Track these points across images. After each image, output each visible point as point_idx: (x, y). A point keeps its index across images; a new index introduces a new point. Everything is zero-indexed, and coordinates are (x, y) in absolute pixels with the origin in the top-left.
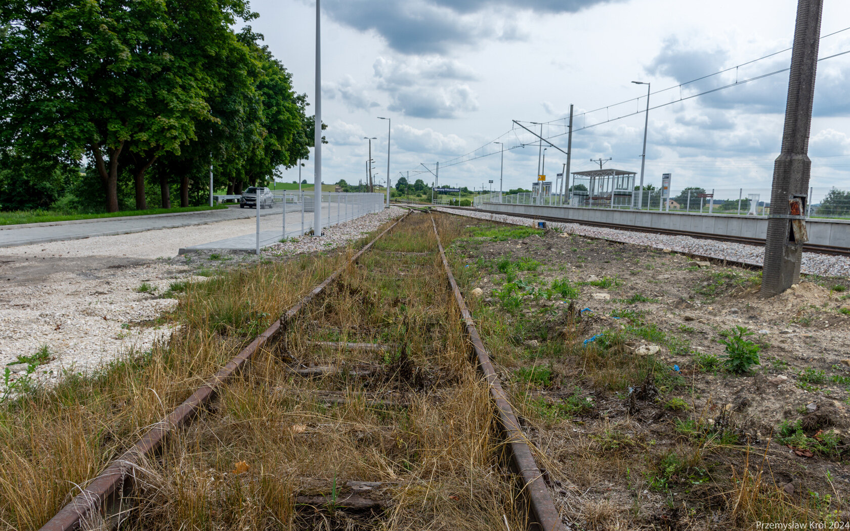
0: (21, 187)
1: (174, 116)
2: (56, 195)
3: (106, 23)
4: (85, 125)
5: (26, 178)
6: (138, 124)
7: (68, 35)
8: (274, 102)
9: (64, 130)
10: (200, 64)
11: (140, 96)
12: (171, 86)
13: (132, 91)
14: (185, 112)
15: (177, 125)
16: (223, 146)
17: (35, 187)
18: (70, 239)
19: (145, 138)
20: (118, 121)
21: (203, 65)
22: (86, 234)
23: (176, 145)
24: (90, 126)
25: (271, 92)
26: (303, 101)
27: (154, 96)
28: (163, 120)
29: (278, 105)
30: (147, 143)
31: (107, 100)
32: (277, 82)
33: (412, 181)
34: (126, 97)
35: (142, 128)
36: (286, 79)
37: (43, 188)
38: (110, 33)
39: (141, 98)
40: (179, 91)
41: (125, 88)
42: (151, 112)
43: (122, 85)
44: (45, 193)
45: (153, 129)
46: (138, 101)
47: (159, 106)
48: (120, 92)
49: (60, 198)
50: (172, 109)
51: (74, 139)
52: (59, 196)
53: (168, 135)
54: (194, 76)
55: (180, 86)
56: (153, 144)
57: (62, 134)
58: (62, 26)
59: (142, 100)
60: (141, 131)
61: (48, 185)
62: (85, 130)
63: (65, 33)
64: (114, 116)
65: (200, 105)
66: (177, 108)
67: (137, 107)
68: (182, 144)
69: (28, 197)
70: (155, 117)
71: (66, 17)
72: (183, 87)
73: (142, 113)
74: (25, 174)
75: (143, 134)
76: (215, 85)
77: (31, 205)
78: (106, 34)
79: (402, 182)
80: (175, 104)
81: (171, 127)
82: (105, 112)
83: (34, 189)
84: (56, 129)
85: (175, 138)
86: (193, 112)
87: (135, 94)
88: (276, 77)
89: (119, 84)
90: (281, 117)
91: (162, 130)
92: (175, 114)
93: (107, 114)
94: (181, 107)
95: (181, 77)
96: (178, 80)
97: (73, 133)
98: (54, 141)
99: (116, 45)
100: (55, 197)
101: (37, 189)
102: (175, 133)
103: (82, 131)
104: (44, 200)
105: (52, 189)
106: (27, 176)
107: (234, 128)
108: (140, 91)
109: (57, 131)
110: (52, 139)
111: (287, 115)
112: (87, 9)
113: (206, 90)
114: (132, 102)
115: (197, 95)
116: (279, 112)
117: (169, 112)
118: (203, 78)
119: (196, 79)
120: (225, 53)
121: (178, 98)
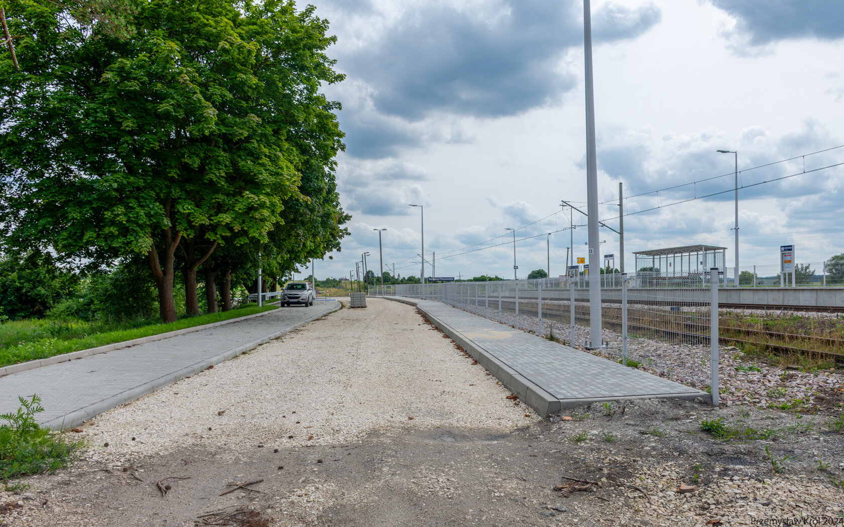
0: (12, 294)
1: (263, 191)
2: (51, 302)
3: (187, 74)
4: (151, 206)
5: (19, 285)
7: (137, 89)
9: (125, 214)
10: (284, 131)
11: (219, 169)
12: (255, 156)
13: (210, 163)
14: (275, 187)
15: (267, 203)
17: (28, 294)
19: (228, 220)
20: (190, 201)
23: (267, 228)
24: (157, 207)
27: (235, 169)
28: (250, 197)
31: (178, 175)
34: (202, 169)
35: (220, 208)
37: (37, 295)
38: (191, 86)
39: (221, 171)
40: (265, 160)
41: (201, 159)
43: (197, 156)
44: (40, 300)
45: (237, 209)
46: (218, 174)
48: (195, 163)
49: (56, 304)
50: (261, 182)
52: (54, 303)
54: (278, 146)
55: (267, 156)
56: (237, 228)
57: (123, 219)
58: (128, 78)
59: (222, 174)
60: (221, 212)
61: (43, 291)
62: (152, 212)
63: (134, 86)
64: (185, 196)
66: (267, 181)
67: (216, 183)
69: (20, 305)
70: (239, 192)
72: (270, 158)
73: (221, 190)
74: (17, 281)
75: (224, 216)
77: (23, 314)
78: (186, 87)
80: (264, 176)
81: (262, 205)
82: (173, 191)
83: (27, 296)
84: (114, 213)
87: (213, 167)
89: (194, 154)
91: (251, 208)
92: (264, 189)
93: (176, 192)
94: (271, 180)
97: (137, 218)
98: (113, 229)
99: (199, 101)
100: (50, 304)
101: (30, 296)
102: (266, 213)
103: (149, 215)
104: (37, 308)
105: (47, 295)
106: (20, 283)
108: (219, 162)
109: (118, 215)
110: (109, 227)
114: (212, 176)
117: (257, 187)
119: (282, 150)
121: (266, 169)
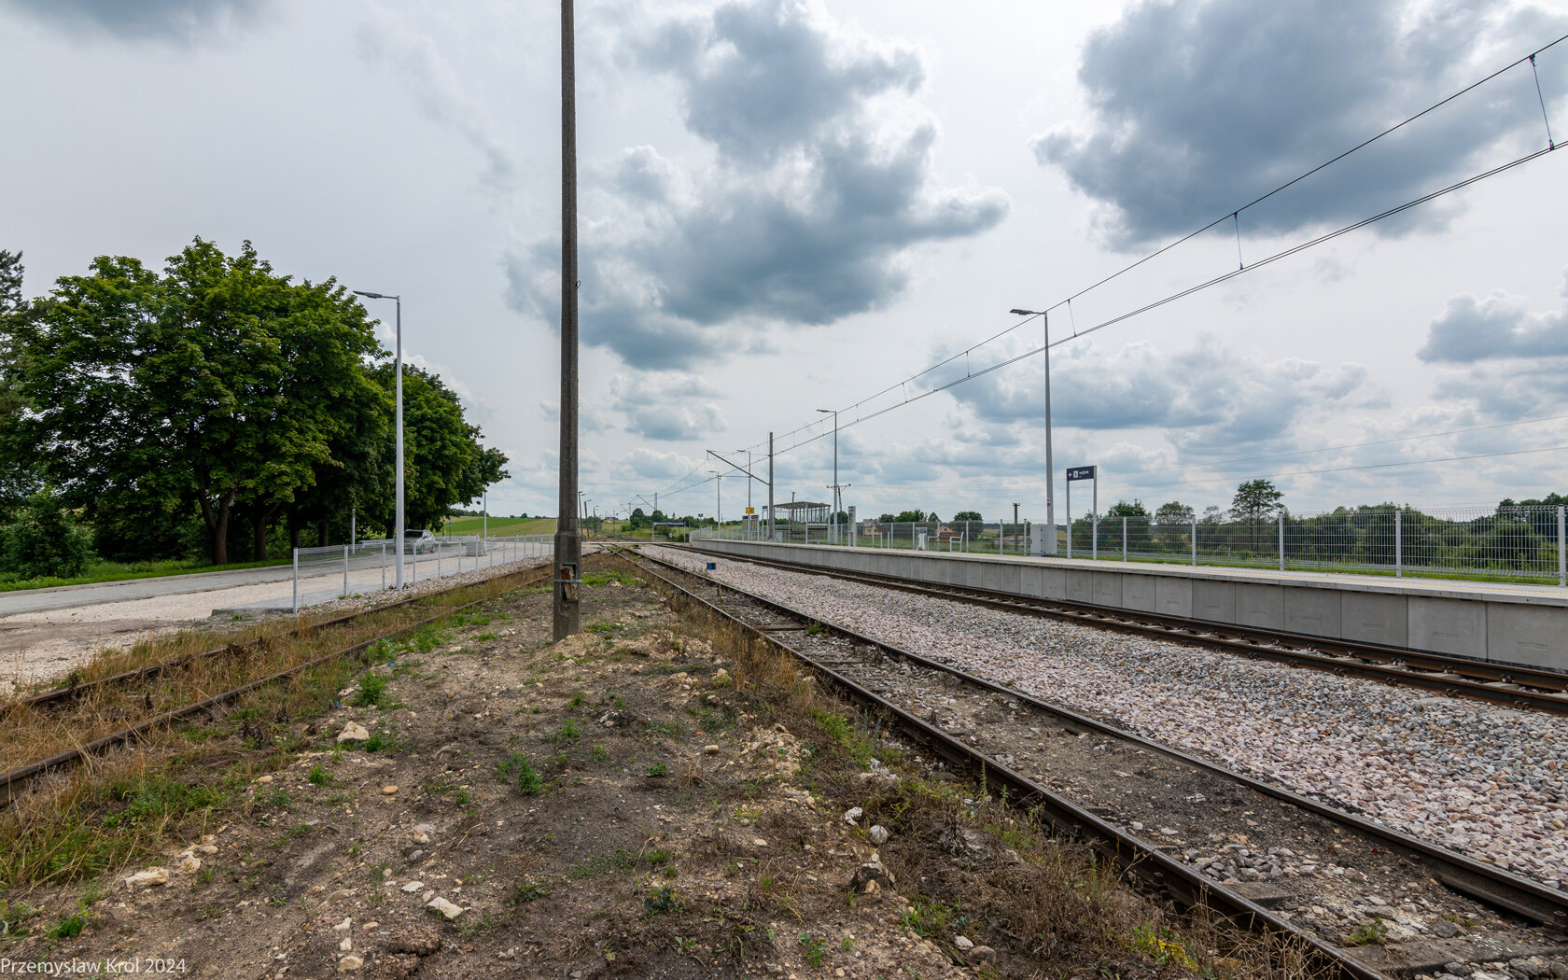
1: (286, 461)
3: (209, 368)
6: (246, 471)
7: (165, 380)
8: (438, 436)
9: (156, 480)
10: (322, 406)
11: (248, 442)
12: (284, 428)
14: (299, 458)
15: (288, 470)
16: (352, 490)
18: (127, 599)
19: (251, 486)
20: (221, 469)
21: (325, 407)
22: (151, 595)
23: (289, 491)
25: (434, 426)
26: (477, 434)
27: (265, 440)
28: (273, 466)
29: (442, 439)
30: (254, 490)
32: (441, 415)
33: (648, 512)
34: (231, 444)
36: (456, 411)
38: (213, 378)
39: (250, 443)
40: (293, 434)
41: (231, 433)
42: (261, 458)
43: (227, 430)
45: (261, 476)
46: (246, 446)
47: (271, 452)
50: (284, 453)
51: (168, 488)
53: (278, 481)
54: (314, 419)
55: (297, 429)
56: (261, 491)
59: (250, 446)
60: (248, 478)
64: (219, 462)
65: (319, 449)
66: (290, 452)
67: (243, 454)
68: (297, 491)
70: (264, 461)
71: (165, 362)
72: (301, 431)
73: (251, 459)
75: (250, 481)
76: (340, 427)
78: (208, 378)
79: (638, 513)
80: (288, 448)
81: (282, 473)
85: (287, 484)
86: (309, 455)
87: (242, 440)
88: (441, 410)
90: (447, 452)
91: (272, 477)
92: (287, 459)
93: (209, 461)
94: (294, 450)
95: (298, 420)
96: (294, 422)
97: (167, 482)
99: (219, 390)
102: (286, 479)
107: (366, 470)
108: (250, 436)
111: (454, 449)
112: (187, 354)
113: (329, 432)
114: (238, 448)
115: (314, 439)
116: (444, 447)
117: (280, 457)
118: (325, 420)
119: (316, 422)
120: (350, 393)
121: (291, 441)
